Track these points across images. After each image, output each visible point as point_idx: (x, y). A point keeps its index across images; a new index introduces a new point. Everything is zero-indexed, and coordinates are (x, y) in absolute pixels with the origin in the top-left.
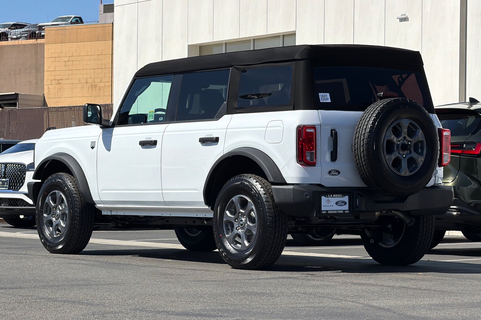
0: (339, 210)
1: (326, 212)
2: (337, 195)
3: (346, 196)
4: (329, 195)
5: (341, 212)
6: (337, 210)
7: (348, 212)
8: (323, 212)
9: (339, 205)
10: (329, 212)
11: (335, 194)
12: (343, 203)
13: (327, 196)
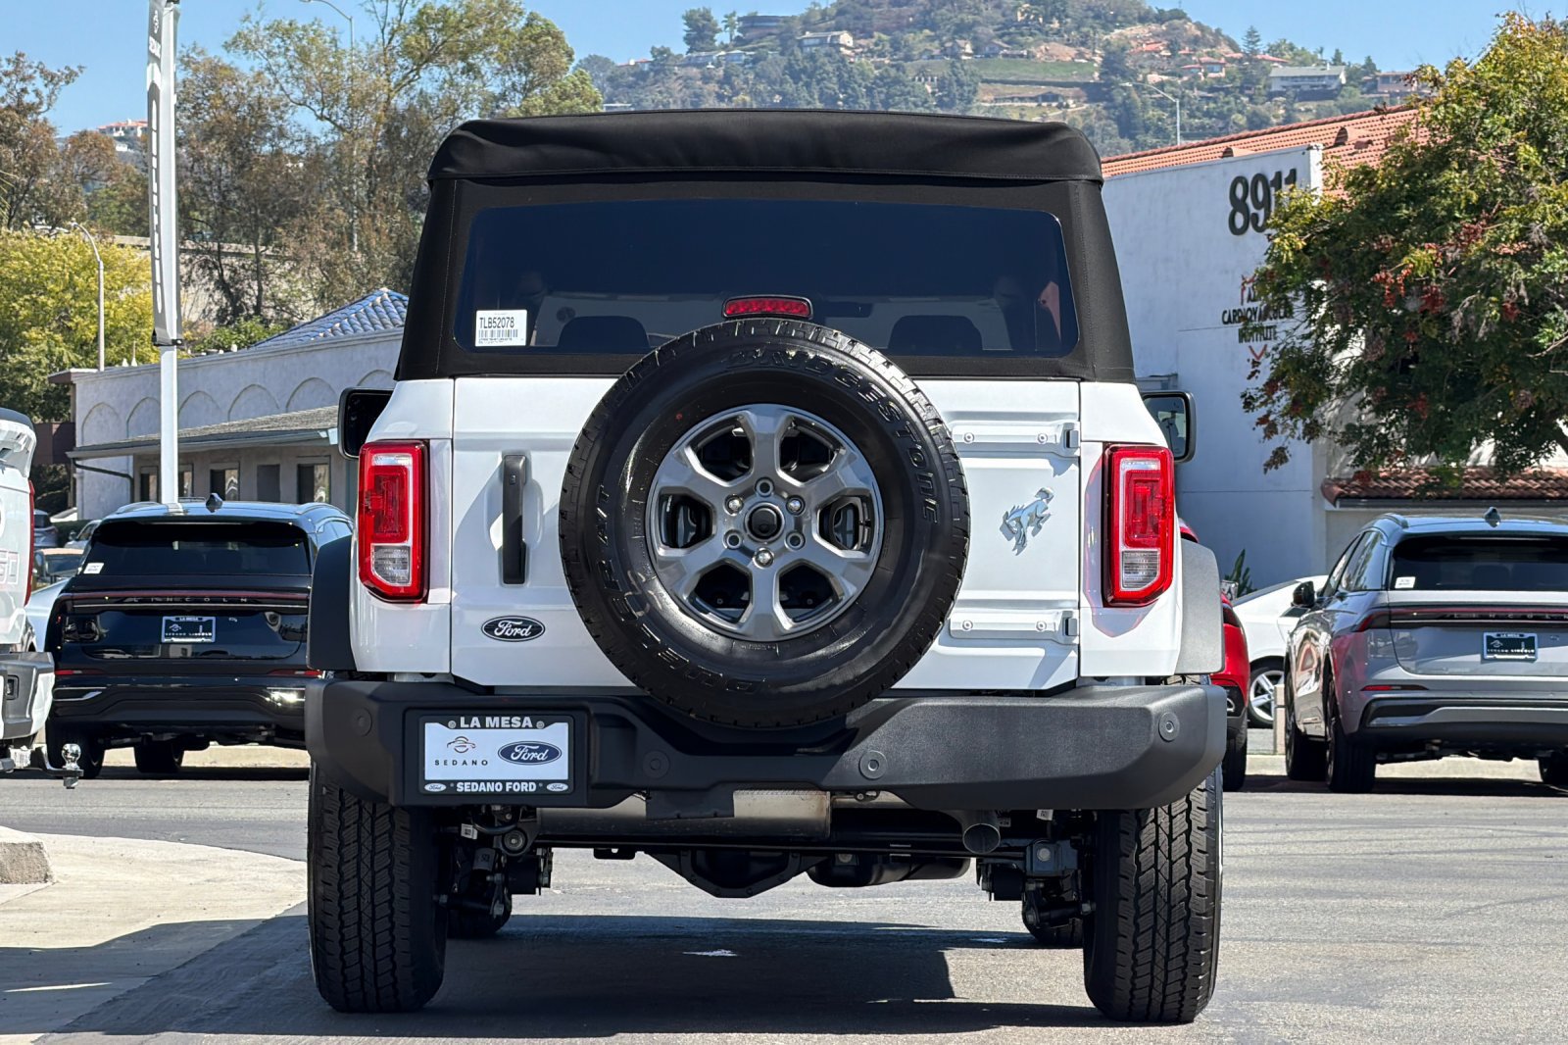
0: (513, 781)
1: (443, 787)
2: (503, 719)
3: (556, 725)
4: (462, 719)
5: (524, 787)
6: (504, 782)
7: (565, 787)
8: (428, 787)
9: (520, 760)
10: (460, 788)
11: (493, 716)
12: (538, 751)
13: (452, 723)
